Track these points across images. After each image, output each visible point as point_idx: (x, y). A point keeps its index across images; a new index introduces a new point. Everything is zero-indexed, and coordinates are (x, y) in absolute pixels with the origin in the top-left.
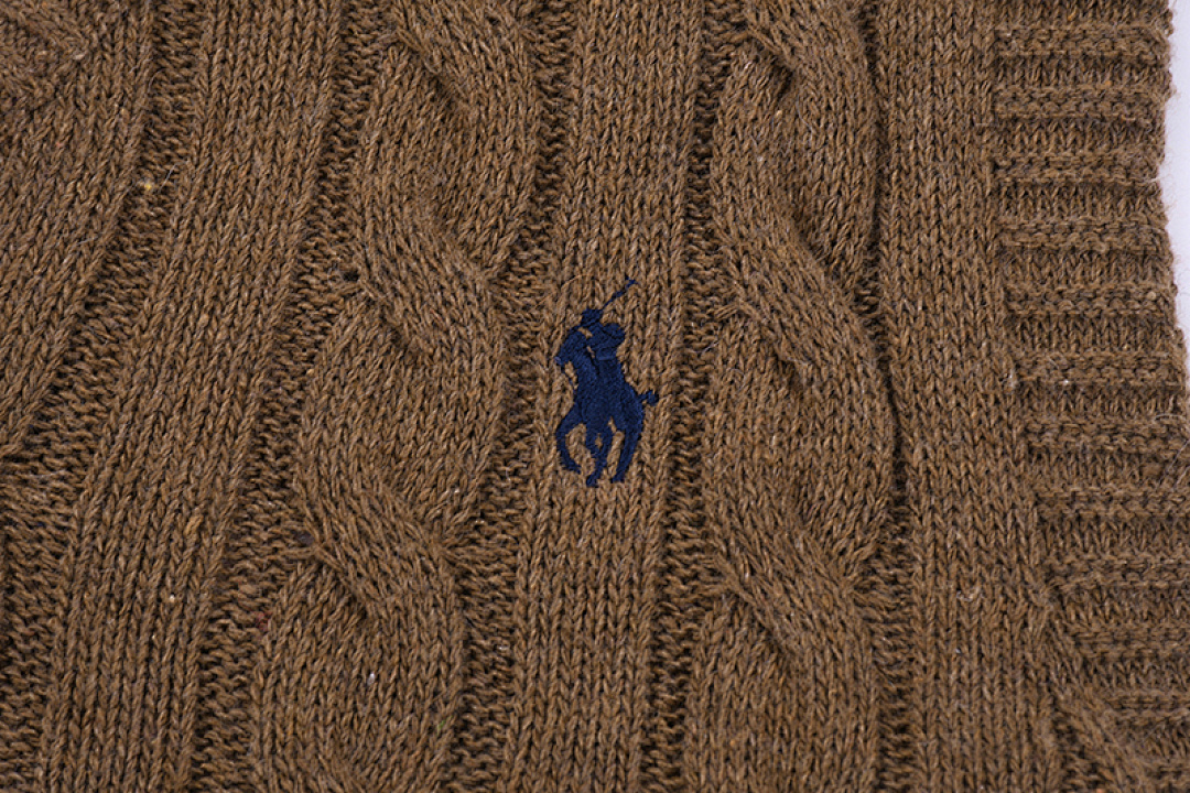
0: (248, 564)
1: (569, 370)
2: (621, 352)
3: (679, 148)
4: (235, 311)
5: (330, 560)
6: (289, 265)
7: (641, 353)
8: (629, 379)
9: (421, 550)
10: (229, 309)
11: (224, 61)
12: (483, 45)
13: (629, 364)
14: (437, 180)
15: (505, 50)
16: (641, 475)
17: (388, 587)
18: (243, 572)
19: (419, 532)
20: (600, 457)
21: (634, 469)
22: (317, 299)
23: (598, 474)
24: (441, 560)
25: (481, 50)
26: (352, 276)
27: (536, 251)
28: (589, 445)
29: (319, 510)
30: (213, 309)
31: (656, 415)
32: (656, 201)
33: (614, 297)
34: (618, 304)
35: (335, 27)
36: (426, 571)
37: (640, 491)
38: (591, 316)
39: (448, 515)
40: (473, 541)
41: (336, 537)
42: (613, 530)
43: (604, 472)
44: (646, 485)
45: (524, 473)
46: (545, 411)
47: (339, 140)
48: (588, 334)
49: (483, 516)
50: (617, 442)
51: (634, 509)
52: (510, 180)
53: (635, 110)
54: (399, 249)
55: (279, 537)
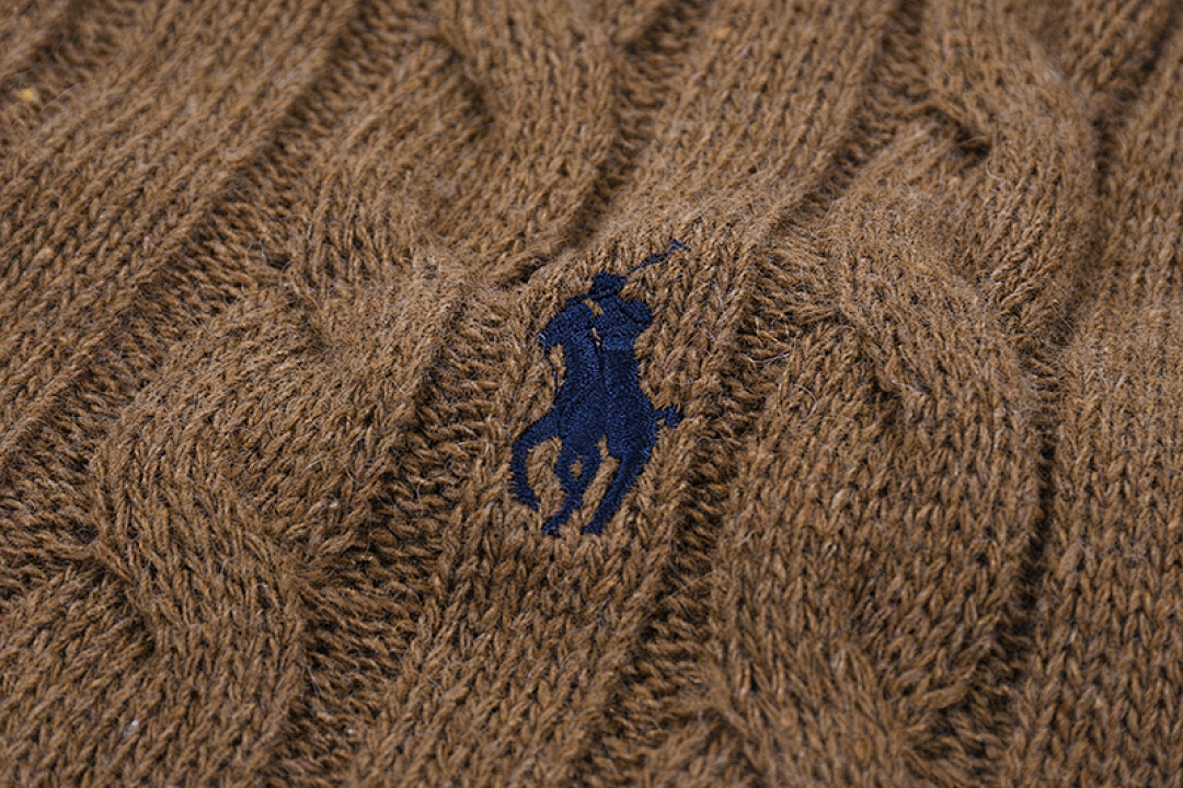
1: (557, 356)
2: (641, 343)
5: (116, 564)
7: (669, 347)
8: (644, 385)
9: (263, 571)
13: (649, 362)
16: (632, 527)
19: (267, 548)
20: (574, 491)
21: (621, 517)
23: (563, 517)
24: (291, 595)
28: (562, 470)
29: (117, 497)
31: (673, 442)
33: (647, 261)
34: (651, 272)
36: (264, 603)
37: (626, 553)
38: (606, 284)
39: (315, 538)
40: (353, 583)
41: (133, 534)
42: (569, 610)
43: (575, 516)
44: (636, 545)
46: (509, 407)
48: (598, 310)
49: (374, 550)
50: (604, 472)
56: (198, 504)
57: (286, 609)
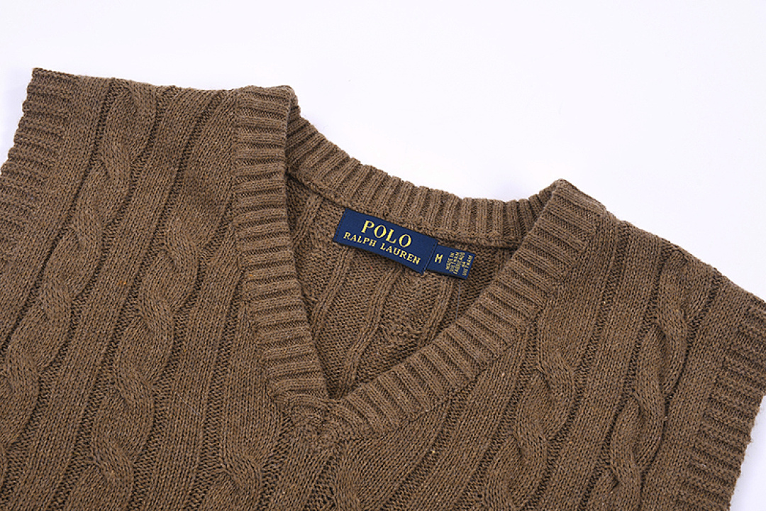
3: (581, 492)
10: (444, 494)
14: (511, 477)
26: (480, 496)
32: (571, 505)
47: (488, 457)
52: (531, 484)
53: (572, 477)
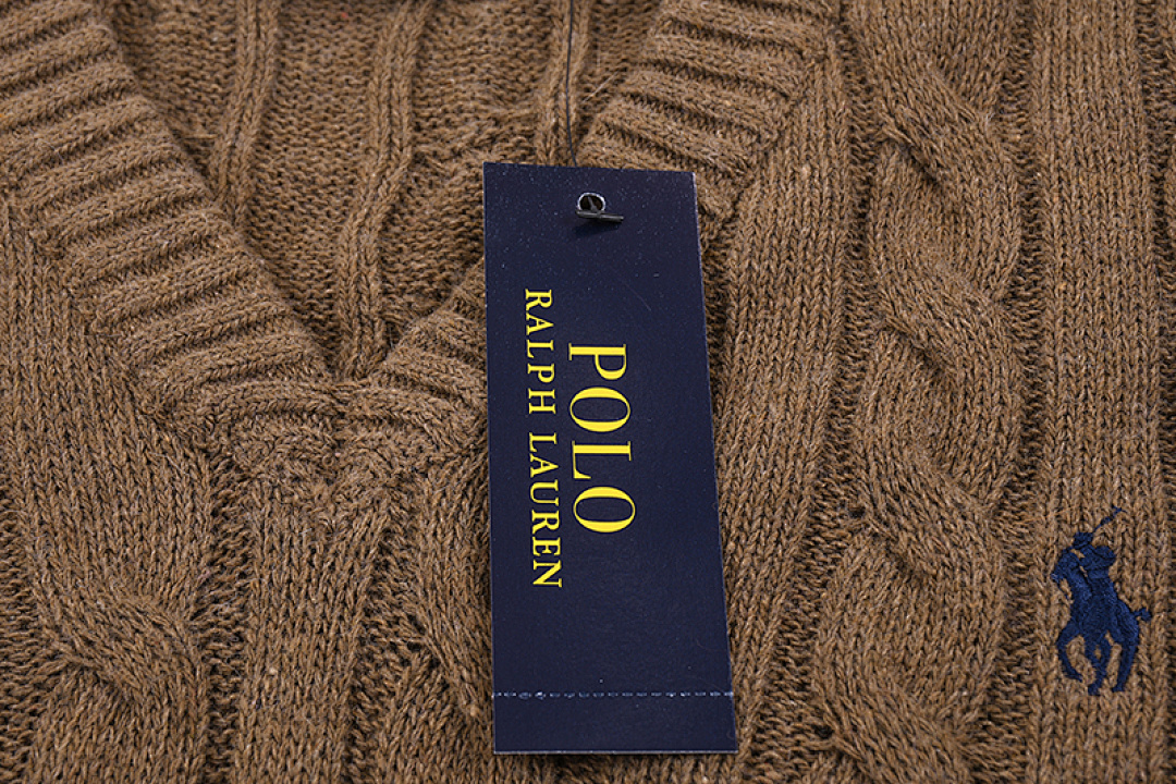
0: (774, 754)
1: (1065, 586)
2: (1113, 571)
4: (758, 541)
5: (850, 750)
6: (806, 501)
7: (1133, 572)
8: (1122, 597)
9: (936, 742)
11: (744, 342)
12: (964, 321)
13: (1121, 583)
15: (986, 325)
16: (1141, 684)
17: (906, 774)
18: (770, 760)
19: (933, 727)
20: (1101, 666)
21: (1134, 680)
22: (828, 534)
23: (1099, 684)
24: (955, 753)
25: (962, 325)
27: (1026, 492)
28: (1088, 655)
29: (837, 706)
30: (738, 538)
31: (1151, 630)
33: (1102, 523)
34: (1108, 528)
35: (838, 312)
36: (941, 761)
37: (1142, 699)
38: (1082, 540)
39: (958, 714)
41: (855, 729)
42: (1117, 736)
43: (1105, 682)
44: (1147, 694)
45: (1027, 679)
46: (1045, 622)
48: (1081, 555)
49: (990, 719)
50: (1116, 653)
51: (1137, 716)
54: (902, 488)
55: (801, 731)
56: (887, 705)
57: (955, 761)
